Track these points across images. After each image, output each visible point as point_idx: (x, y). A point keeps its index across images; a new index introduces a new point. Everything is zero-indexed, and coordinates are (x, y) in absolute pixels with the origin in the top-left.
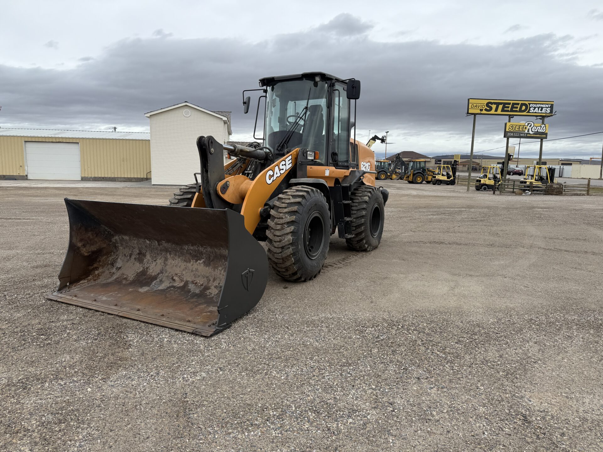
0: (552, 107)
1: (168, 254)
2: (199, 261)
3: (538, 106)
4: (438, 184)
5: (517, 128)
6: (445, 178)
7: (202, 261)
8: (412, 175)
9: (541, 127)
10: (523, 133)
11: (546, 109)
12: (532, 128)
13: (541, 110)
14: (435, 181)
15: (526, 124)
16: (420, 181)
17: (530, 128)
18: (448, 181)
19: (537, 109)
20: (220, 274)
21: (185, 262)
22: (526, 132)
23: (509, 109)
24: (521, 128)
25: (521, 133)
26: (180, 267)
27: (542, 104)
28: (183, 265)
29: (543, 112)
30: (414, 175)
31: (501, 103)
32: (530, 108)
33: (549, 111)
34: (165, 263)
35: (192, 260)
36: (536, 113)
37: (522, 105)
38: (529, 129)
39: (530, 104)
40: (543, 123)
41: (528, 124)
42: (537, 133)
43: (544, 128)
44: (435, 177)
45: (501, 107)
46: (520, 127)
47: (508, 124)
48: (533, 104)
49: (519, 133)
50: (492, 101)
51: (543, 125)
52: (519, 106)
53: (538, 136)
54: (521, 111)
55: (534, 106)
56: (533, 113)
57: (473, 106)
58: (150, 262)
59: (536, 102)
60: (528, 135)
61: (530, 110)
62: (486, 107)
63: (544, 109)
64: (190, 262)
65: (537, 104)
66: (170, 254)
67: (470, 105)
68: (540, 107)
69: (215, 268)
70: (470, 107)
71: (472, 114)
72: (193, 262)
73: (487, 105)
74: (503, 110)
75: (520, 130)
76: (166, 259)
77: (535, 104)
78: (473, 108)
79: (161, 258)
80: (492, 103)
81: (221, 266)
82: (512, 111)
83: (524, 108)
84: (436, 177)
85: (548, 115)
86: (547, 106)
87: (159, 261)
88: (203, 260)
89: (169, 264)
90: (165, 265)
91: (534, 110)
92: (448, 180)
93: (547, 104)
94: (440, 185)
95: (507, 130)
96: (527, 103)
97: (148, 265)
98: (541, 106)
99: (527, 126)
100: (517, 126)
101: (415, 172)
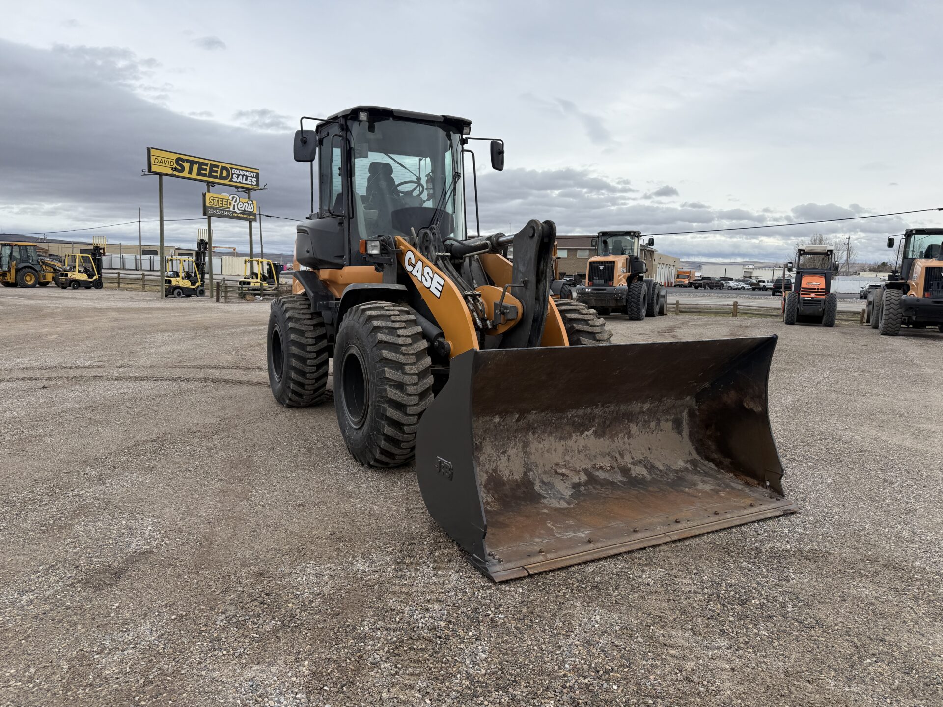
0: (257, 177)
1: (530, 433)
2: (586, 432)
3: (242, 173)
4: (74, 288)
5: (220, 202)
6: (84, 277)
7: (591, 432)
8: (13, 271)
9: (248, 204)
10: (228, 211)
11: (251, 178)
12: (238, 205)
13: (246, 180)
14: (68, 282)
15: (231, 199)
16: (31, 283)
17: (236, 204)
18: (91, 282)
19: (241, 177)
20: (624, 443)
21: (562, 441)
22: (231, 209)
23: (207, 172)
24: (224, 203)
25: (226, 211)
26: (555, 451)
27: (247, 171)
28: (560, 446)
29: (248, 183)
30: (18, 270)
31: (196, 162)
32: (233, 174)
33: (255, 183)
34: (525, 452)
35: (573, 434)
36: (240, 182)
37: (223, 168)
38: (234, 205)
39: (232, 169)
40: (249, 198)
41: (233, 198)
42: (244, 212)
43: (252, 206)
44: (67, 275)
45: (196, 167)
46: (223, 201)
47: (208, 195)
48: (235, 169)
49: (224, 210)
50: (184, 157)
51: (250, 202)
52: (219, 170)
53: (246, 216)
54: (221, 178)
55: (237, 173)
56: (236, 182)
57: (156, 161)
58: (494, 458)
59: (240, 167)
60: (234, 214)
61: (232, 178)
62: (175, 165)
63: (249, 178)
64: (571, 437)
65: (240, 170)
66: (534, 434)
67: (153, 159)
68: (243, 176)
69: (613, 437)
70: (152, 162)
71: (156, 173)
72: (577, 436)
73: (178, 160)
74: (199, 174)
75: (224, 205)
76: (526, 445)
77: (238, 169)
78: (158, 164)
79: (515, 444)
80: (183, 160)
81: (621, 431)
82: (210, 176)
83: (225, 174)
84: (69, 276)
85: (254, 187)
86: (252, 175)
87: (511, 452)
88: (593, 428)
89: (533, 451)
90: (527, 454)
91: (238, 178)
92: (90, 280)
93: (252, 172)
94: (77, 289)
95: (207, 204)
96: (228, 166)
97: (493, 465)
98: (246, 173)
99: (232, 200)
100: (220, 200)
101: (21, 265)
